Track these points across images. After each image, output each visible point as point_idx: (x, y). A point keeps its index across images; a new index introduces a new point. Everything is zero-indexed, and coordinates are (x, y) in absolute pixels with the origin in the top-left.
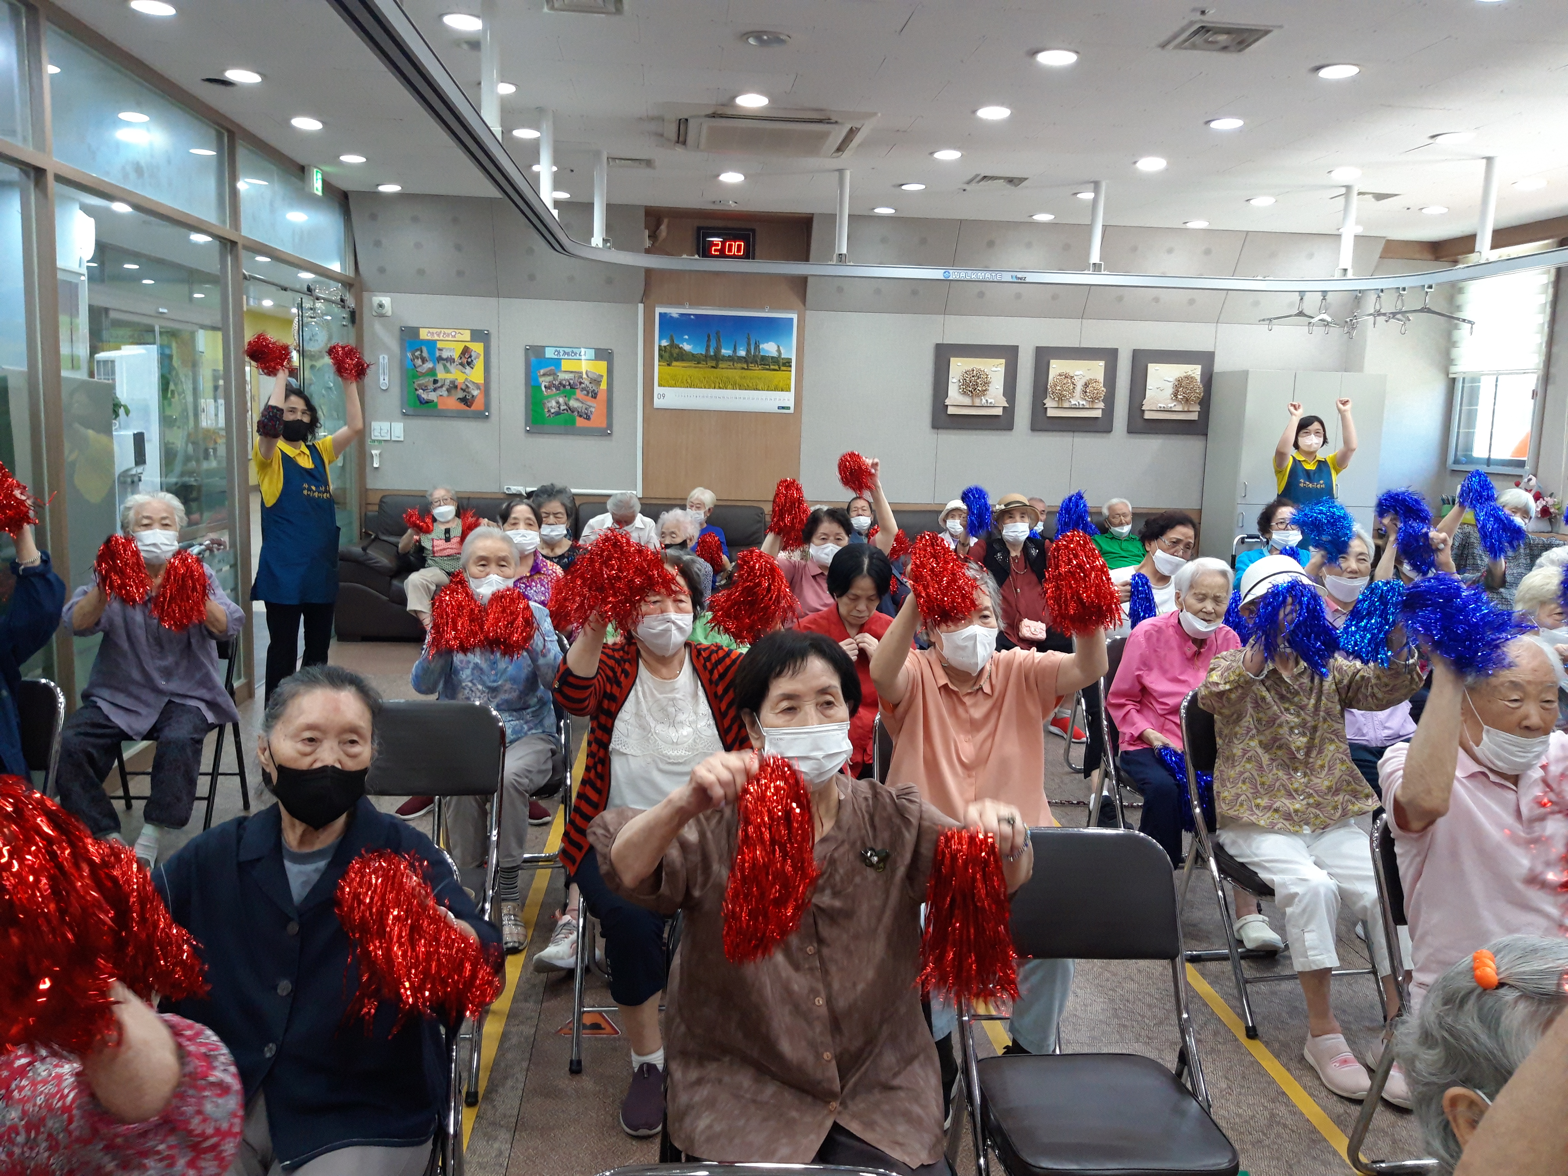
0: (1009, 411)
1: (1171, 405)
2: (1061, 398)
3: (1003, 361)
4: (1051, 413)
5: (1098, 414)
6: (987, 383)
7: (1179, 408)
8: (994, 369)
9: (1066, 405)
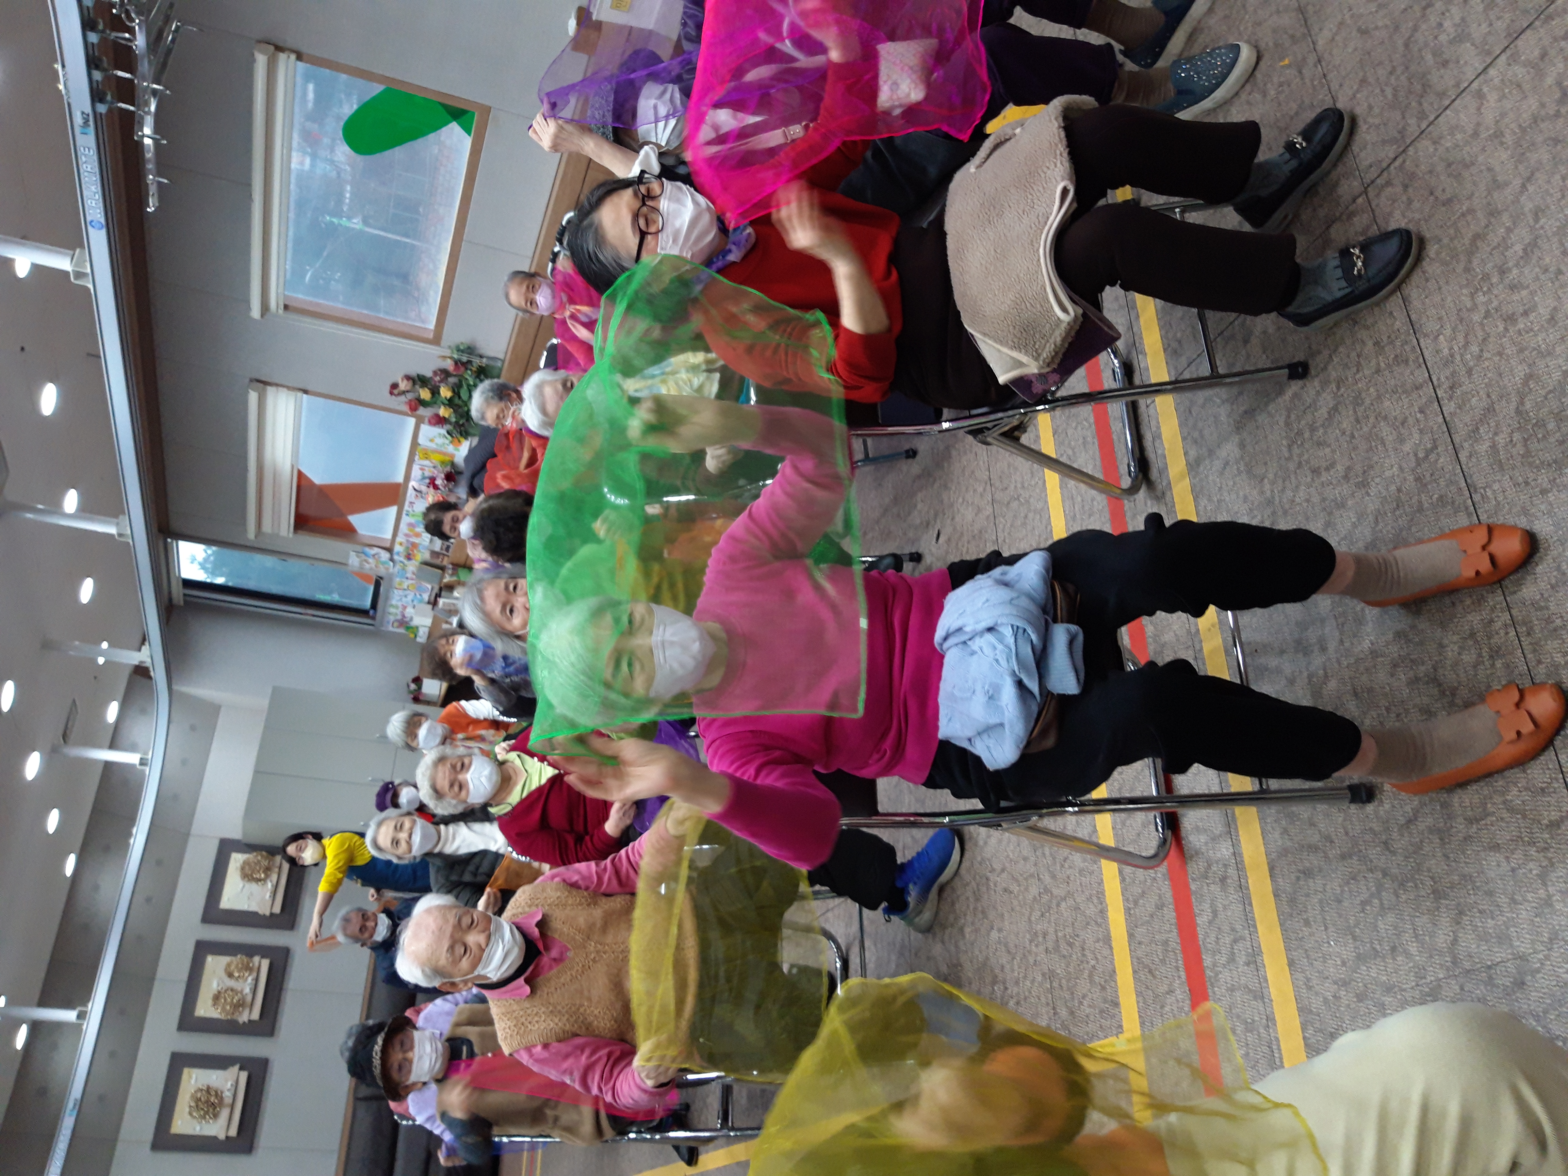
0: (245, 1063)
1: (269, 885)
2: (240, 1005)
3: (186, 1071)
4: (256, 1015)
5: (265, 964)
6: (208, 1090)
7: (274, 877)
8: (193, 1082)
9: (249, 998)
